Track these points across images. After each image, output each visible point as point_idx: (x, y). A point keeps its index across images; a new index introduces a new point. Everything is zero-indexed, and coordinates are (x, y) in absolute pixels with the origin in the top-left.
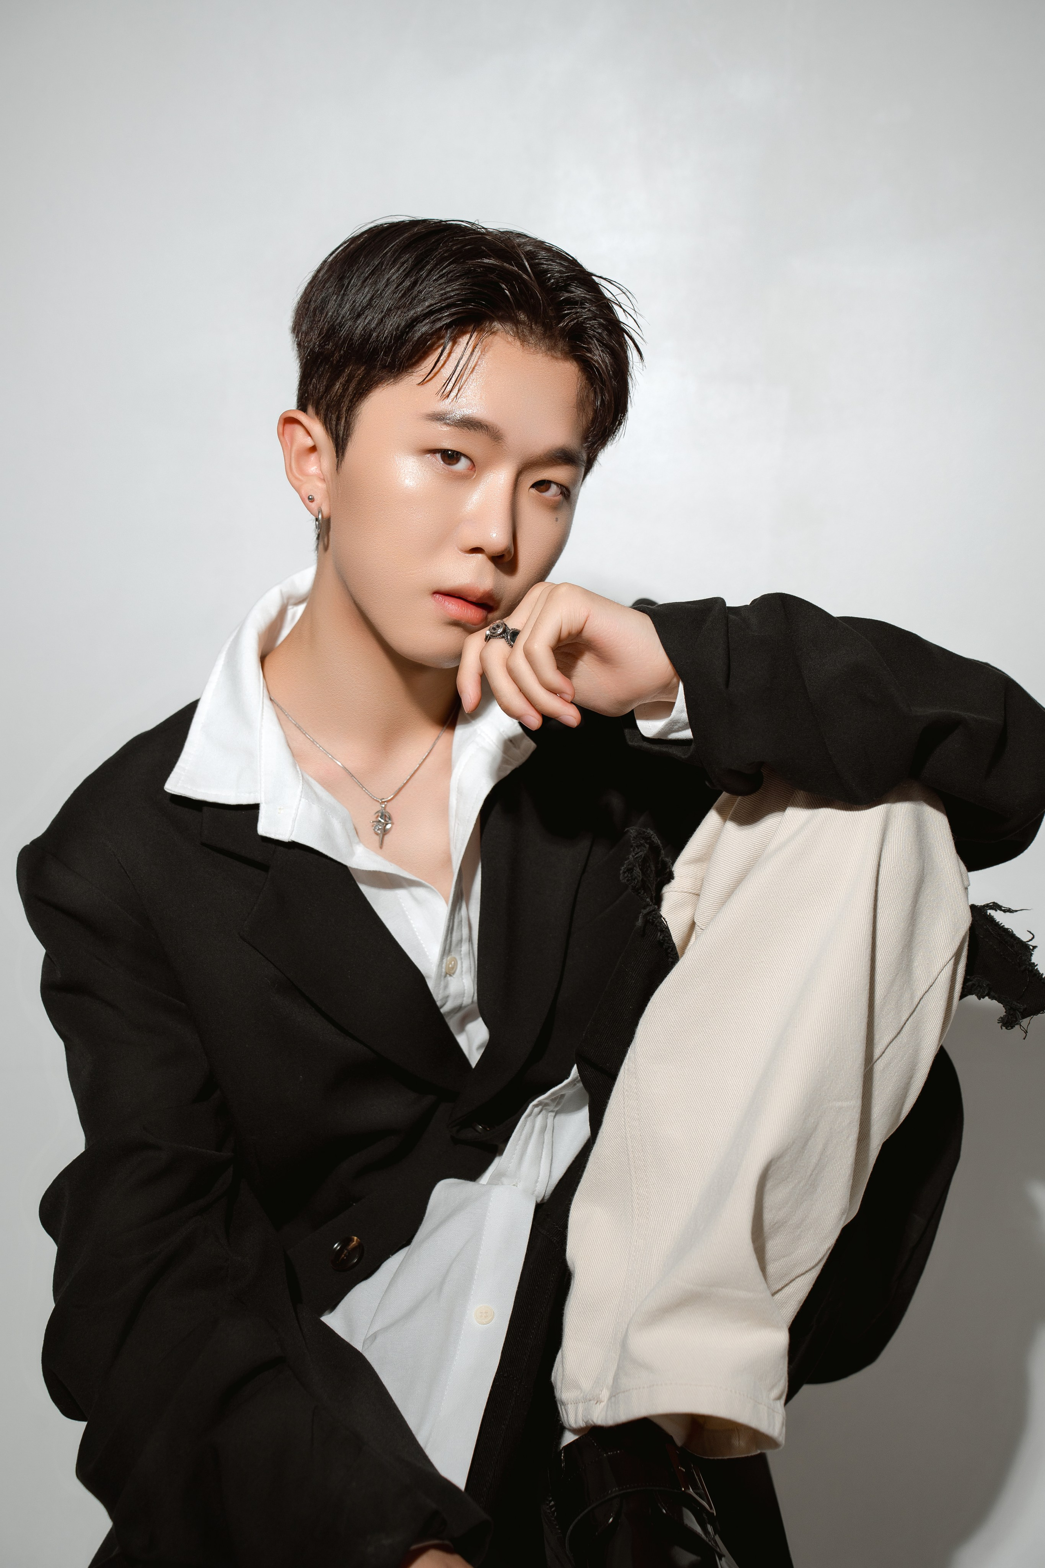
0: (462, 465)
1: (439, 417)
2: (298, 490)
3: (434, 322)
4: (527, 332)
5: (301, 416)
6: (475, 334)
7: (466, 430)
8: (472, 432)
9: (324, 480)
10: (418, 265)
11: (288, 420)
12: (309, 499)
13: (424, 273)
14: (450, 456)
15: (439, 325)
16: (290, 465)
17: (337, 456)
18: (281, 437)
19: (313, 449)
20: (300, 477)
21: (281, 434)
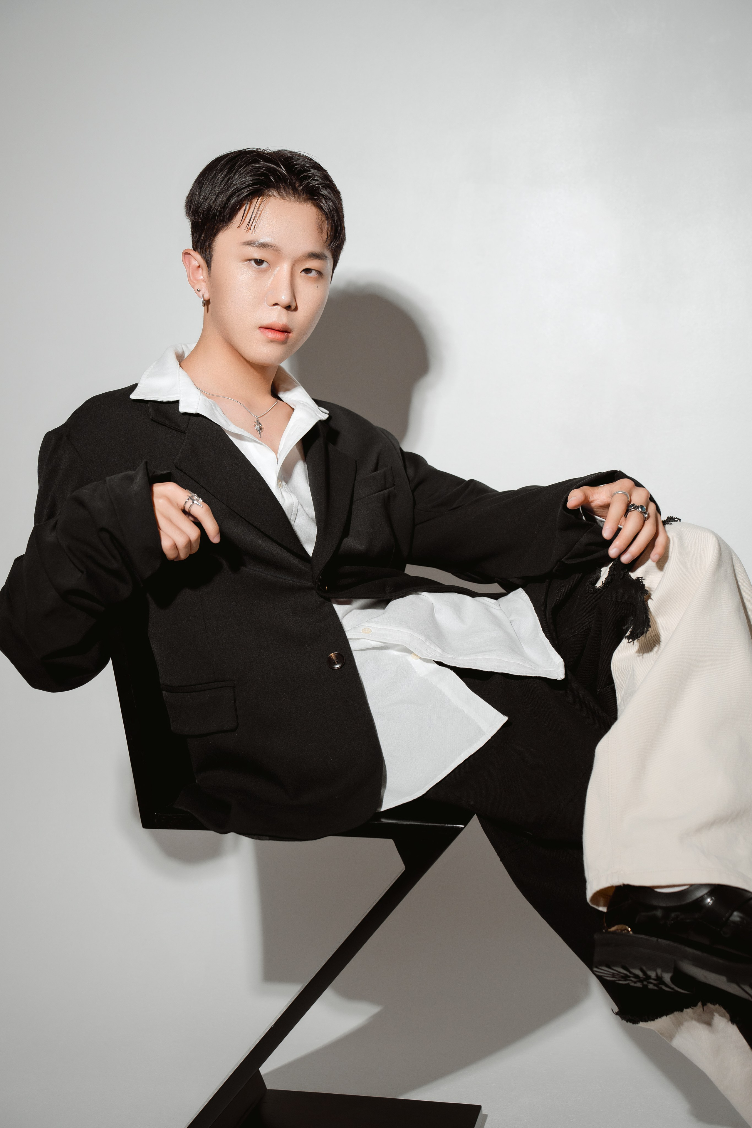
0: (265, 265)
1: (249, 243)
2: (193, 287)
3: (238, 196)
4: (284, 193)
5: (194, 253)
6: (260, 198)
7: (261, 249)
8: (265, 249)
9: (205, 281)
10: (230, 171)
11: (186, 254)
12: (198, 290)
13: (232, 174)
14: (259, 262)
15: (242, 196)
16: (190, 277)
17: (208, 268)
18: (184, 263)
19: (199, 267)
20: (194, 281)
21: (184, 261)
